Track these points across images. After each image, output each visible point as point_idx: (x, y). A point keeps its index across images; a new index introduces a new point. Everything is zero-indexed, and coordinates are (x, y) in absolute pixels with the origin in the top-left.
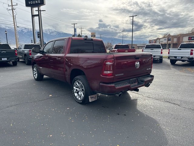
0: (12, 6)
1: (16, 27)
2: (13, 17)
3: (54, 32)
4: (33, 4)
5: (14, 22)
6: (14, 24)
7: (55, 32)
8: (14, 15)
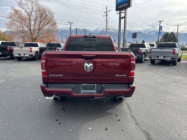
0: (107, 12)
1: (107, 29)
2: (106, 21)
3: (152, 32)
4: (122, 8)
5: (106, 26)
6: (106, 27)
7: (154, 31)
8: (107, 19)
